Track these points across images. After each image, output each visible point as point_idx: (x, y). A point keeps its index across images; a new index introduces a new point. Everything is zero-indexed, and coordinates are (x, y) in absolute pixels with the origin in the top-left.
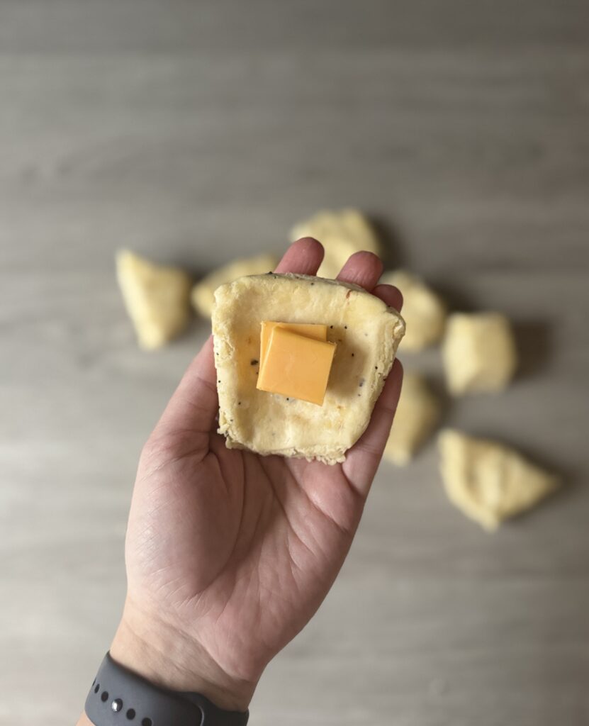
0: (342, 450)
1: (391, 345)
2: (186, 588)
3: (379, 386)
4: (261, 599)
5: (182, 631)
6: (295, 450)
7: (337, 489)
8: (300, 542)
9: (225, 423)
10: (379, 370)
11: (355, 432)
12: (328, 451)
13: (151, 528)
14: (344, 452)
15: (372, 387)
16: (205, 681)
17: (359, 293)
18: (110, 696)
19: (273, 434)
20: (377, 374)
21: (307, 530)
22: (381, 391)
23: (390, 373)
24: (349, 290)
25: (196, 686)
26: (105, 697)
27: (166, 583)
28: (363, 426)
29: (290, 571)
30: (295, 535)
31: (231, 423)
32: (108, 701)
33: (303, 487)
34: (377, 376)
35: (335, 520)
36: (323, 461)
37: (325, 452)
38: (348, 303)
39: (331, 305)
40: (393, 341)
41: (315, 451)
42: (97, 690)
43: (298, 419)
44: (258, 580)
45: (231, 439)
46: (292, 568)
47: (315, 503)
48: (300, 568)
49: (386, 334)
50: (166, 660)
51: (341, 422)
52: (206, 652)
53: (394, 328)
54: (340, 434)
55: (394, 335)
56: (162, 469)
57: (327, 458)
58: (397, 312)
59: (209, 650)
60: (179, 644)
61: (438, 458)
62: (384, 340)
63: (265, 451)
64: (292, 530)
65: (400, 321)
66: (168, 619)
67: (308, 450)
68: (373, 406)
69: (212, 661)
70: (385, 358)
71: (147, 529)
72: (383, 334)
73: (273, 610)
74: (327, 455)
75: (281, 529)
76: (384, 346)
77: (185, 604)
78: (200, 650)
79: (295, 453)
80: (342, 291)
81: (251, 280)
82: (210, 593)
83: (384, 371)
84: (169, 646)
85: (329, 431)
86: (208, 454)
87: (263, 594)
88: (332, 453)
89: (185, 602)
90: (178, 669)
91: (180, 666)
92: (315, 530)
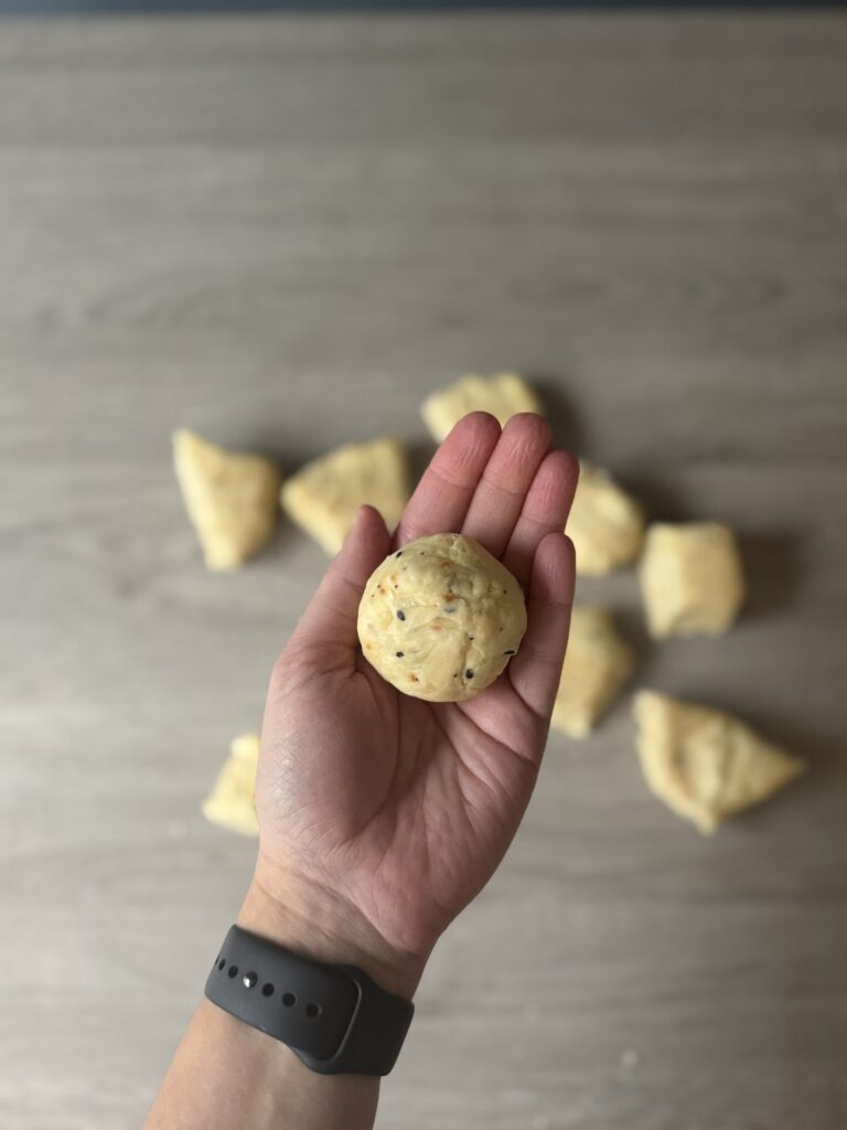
2: (335, 832)
4: (429, 845)
5: (331, 889)
7: (508, 711)
8: (472, 776)
13: (291, 757)
16: (361, 952)
18: (241, 970)
21: (479, 760)
26: (233, 972)
27: (311, 825)
29: (463, 810)
30: (465, 767)
32: (238, 975)
42: (221, 966)
44: (425, 825)
46: (465, 806)
47: (483, 729)
48: (474, 805)
50: (312, 927)
52: (361, 914)
56: (302, 686)
59: (366, 912)
60: (327, 906)
61: (635, 729)
64: (462, 763)
66: (313, 874)
69: (370, 926)
71: (285, 758)
73: (444, 859)
75: (447, 760)
77: (335, 854)
78: (355, 912)
82: (366, 837)
84: (315, 909)
86: (354, 673)
89: (334, 850)
90: (327, 937)
91: (331, 932)
92: (488, 759)
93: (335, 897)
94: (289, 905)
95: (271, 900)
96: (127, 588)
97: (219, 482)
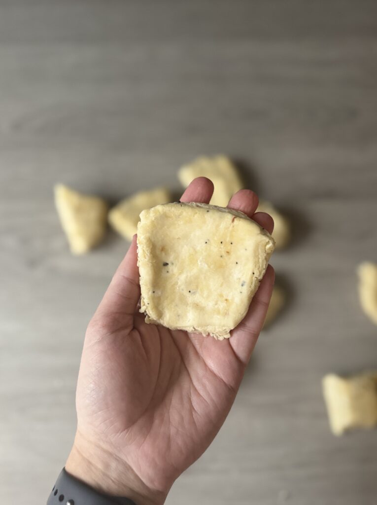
0: (227, 330)
1: (264, 258)
2: (118, 424)
3: (255, 286)
4: (171, 434)
5: (116, 455)
6: (194, 328)
7: (226, 358)
8: (199, 395)
9: (144, 305)
10: (255, 275)
11: (237, 318)
12: (217, 330)
13: (94, 383)
14: (228, 332)
15: (250, 287)
16: (132, 490)
17: (241, 220)
18: (65, 498)
19: (179, 316)
20: (254, 278)
21: (204, 386)
22: (257, 289)
23: (264, 276)
24: (234, 216)
25: (125, 493)
26: (61, 498)
27: (105, 421)
28: (243, 314)
29: (191, 415)
30: (195, 390)
31: (148, 305)
32: (64, 501)
33: (202, 356)
34: (254, 279)
35: (224, 379)
36: (215, 337)
37: (215, 331)
38: (233, 226)
39: (221, 227)
40: (265, 255)
41: (208, 330)
42: (56, 493)
43: (197, 306)
44: (170, 422)
45: (149, 317)
46: (193, 413)
47: (210, 367)
48: (199, 413)
49: (260, 250)
50: (104, 475)
51: (227, 310)
52: (132, 470)
53: (265, 246)
54: (226, 318)
55: (265, 251)
56: (100, 341)
57: (217, 335)
58: (268, 234)
59: (134, 469)
60: (114, 464)
62: (259, 254)
63: (173, 327)
64: (194, 386)
65: (270, 241)
66: (106, 446)
67: (203, 328)
68: (251, 300)
69: (136, 476)
70: (259, 267)
71: (91, 383)
72: (258, 249)
73: (179, 442)
74: (217, 333)
75: (186, 385)
76: (259, 258)
77: (118, 436)
78: (128, 468)
79: (193, 330)
80: (229, 217)
81: (164, 208)
82: (135, 428)
83: (259, 276)
84: (107, 466)
85: (218, 317)
86: (132, 330)
87: (173, 431)
88: (219, 331)
89: (118, 434)
90: (113, 481)
91: (115, 479)
92: (209, 387)
93: (118, 460)
94: (93, 462)
95: (84, 458)
96: (33, 263)
97: (78, 210)
